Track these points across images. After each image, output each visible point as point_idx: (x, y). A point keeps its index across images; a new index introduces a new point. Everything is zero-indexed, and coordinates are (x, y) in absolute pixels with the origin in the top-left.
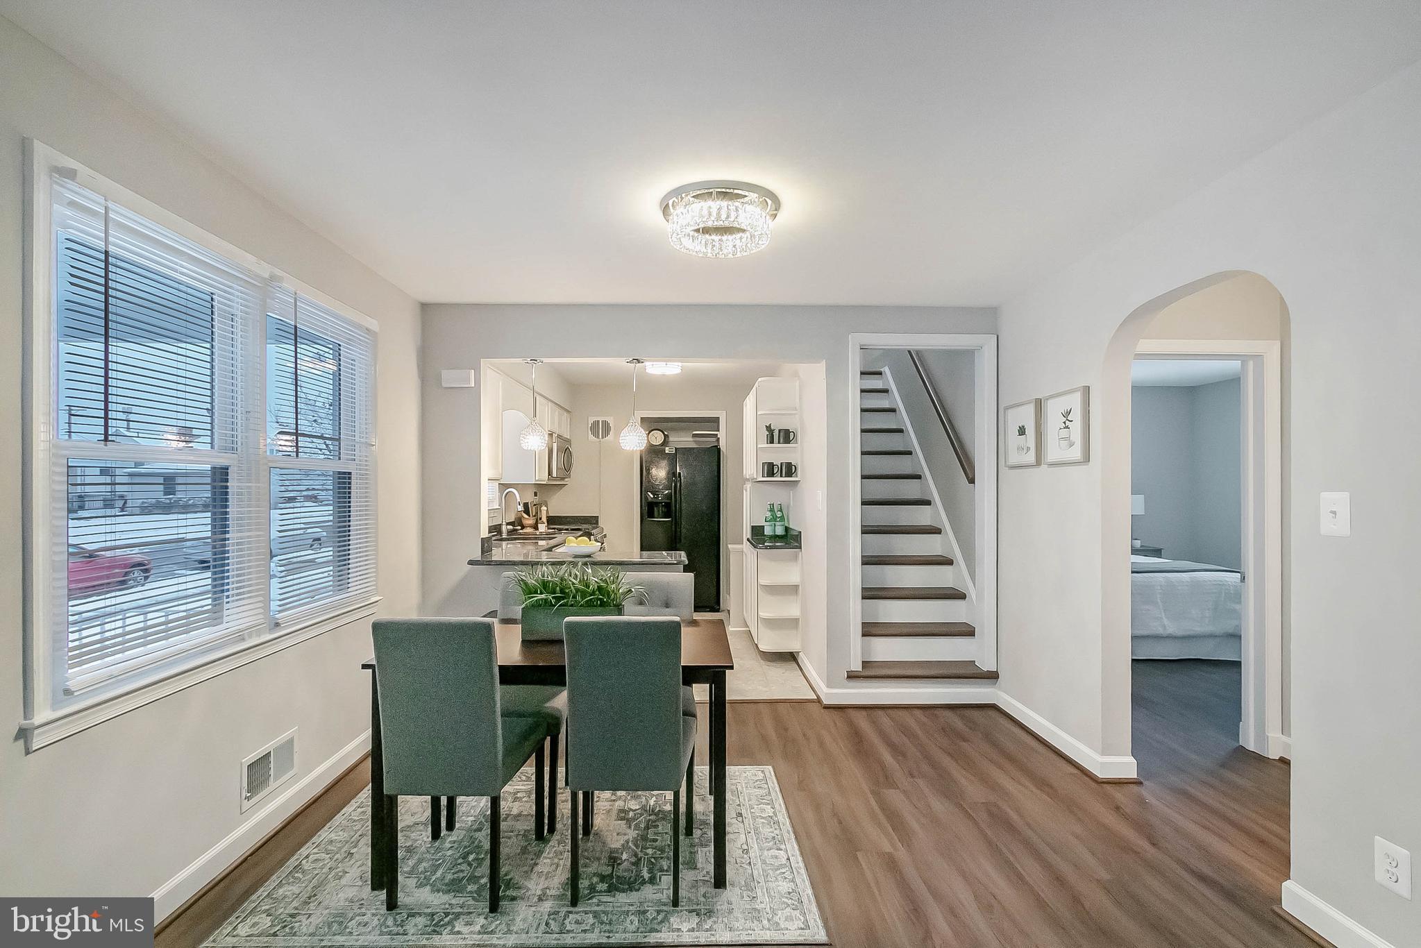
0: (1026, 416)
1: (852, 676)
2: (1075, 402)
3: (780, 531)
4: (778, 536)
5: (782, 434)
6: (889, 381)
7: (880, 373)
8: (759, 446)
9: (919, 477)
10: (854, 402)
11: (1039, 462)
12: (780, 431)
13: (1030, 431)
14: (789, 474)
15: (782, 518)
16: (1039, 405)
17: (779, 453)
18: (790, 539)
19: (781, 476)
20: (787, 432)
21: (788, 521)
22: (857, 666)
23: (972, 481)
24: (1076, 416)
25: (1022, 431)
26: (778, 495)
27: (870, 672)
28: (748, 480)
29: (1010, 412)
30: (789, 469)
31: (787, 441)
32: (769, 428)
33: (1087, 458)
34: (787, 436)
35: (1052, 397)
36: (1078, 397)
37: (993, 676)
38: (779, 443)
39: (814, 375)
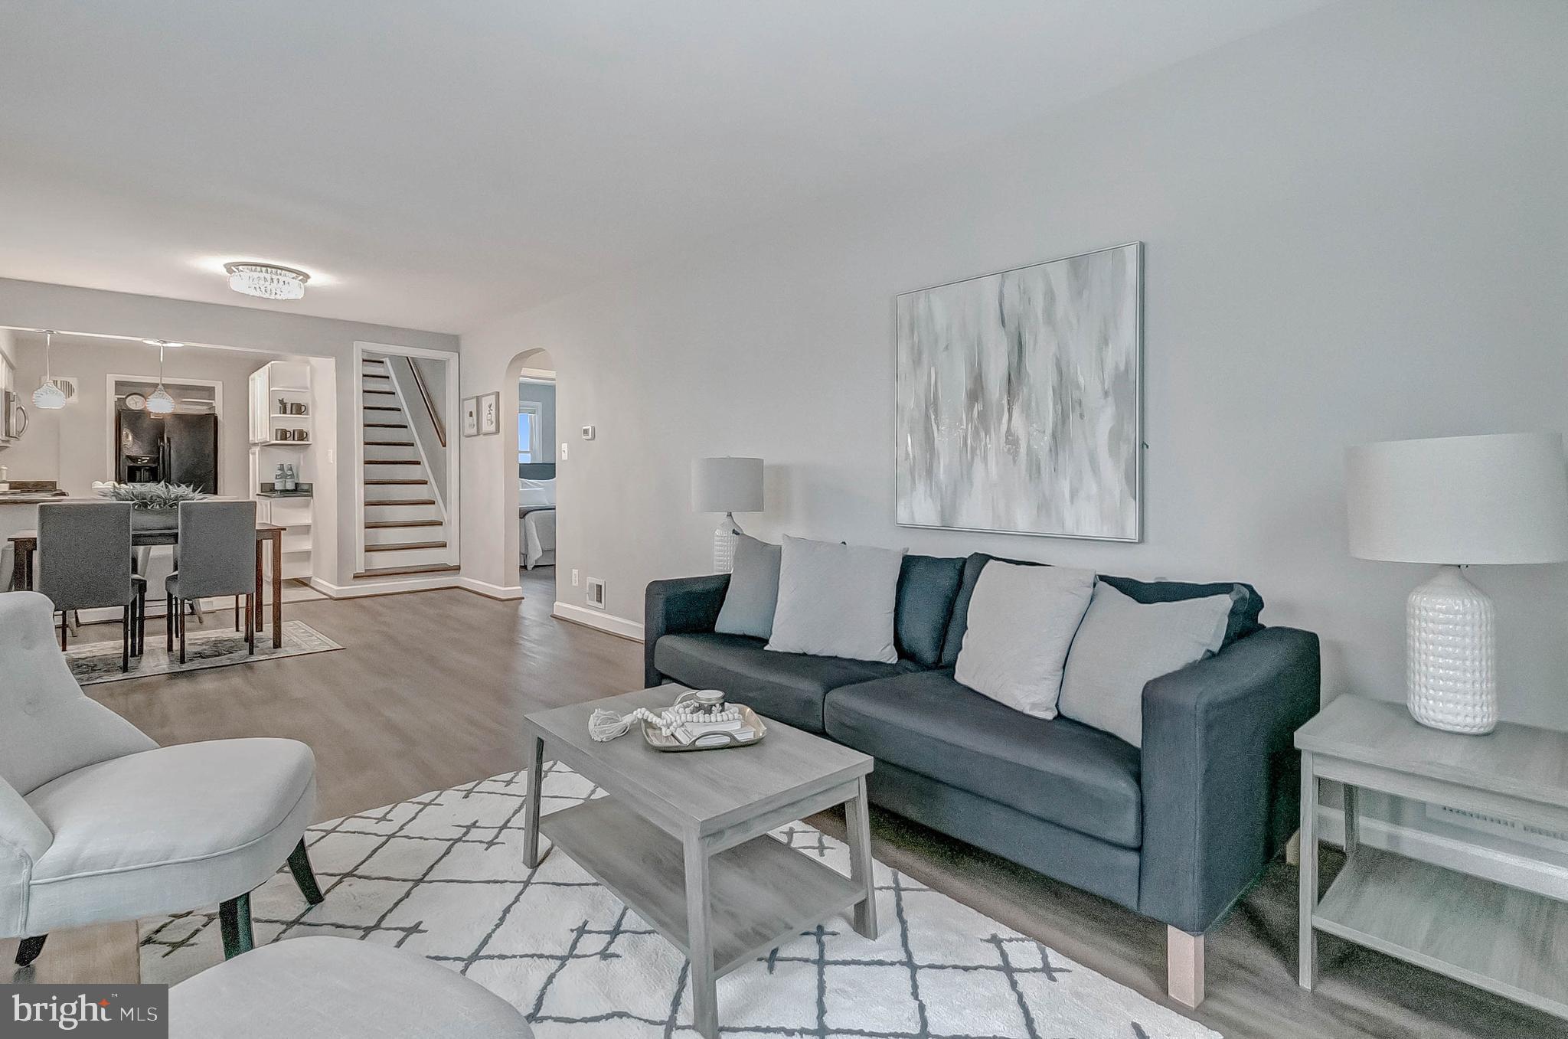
0: (471, 405)
1: (357, 577)
2: (492, 399)
3: (290, 486)
4: (288, 491)
5: (294, 408)
6: (389, 369)
7: (382, 362)
8: (271, 416)
9: (412, 445)
10: (357, 384)
11: (478, 434)
12: (292, 404)
13: (474, 415)
14: (301, 438)
15: (292, 476)
16: (478, 399)
17: (292, 422)
18: (300, 491)
19: (294, 440)
20: (299, 406)
21: (298, 477)
22: (361, 570)
23: (444, 446)
24: (493, 407)
25: (471, 415)
26: (287, 458)
27: (370, 575)
28: (255, 444)
29: (465, 402)
30: (302, 435)
31: (299, 412)
32: (281, 401)
33: (498, 431)
34: (299, 409)
35: (483, 396)
36: (493, 397)
37: (458, 568)
38: (291, 413)
39: (325, 368)
